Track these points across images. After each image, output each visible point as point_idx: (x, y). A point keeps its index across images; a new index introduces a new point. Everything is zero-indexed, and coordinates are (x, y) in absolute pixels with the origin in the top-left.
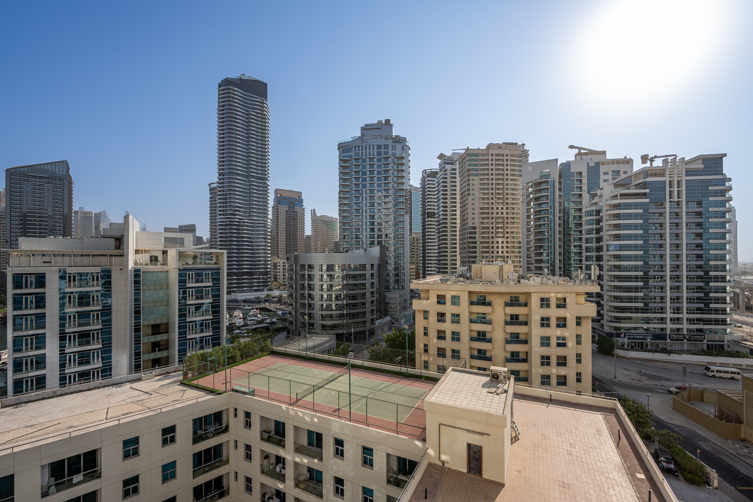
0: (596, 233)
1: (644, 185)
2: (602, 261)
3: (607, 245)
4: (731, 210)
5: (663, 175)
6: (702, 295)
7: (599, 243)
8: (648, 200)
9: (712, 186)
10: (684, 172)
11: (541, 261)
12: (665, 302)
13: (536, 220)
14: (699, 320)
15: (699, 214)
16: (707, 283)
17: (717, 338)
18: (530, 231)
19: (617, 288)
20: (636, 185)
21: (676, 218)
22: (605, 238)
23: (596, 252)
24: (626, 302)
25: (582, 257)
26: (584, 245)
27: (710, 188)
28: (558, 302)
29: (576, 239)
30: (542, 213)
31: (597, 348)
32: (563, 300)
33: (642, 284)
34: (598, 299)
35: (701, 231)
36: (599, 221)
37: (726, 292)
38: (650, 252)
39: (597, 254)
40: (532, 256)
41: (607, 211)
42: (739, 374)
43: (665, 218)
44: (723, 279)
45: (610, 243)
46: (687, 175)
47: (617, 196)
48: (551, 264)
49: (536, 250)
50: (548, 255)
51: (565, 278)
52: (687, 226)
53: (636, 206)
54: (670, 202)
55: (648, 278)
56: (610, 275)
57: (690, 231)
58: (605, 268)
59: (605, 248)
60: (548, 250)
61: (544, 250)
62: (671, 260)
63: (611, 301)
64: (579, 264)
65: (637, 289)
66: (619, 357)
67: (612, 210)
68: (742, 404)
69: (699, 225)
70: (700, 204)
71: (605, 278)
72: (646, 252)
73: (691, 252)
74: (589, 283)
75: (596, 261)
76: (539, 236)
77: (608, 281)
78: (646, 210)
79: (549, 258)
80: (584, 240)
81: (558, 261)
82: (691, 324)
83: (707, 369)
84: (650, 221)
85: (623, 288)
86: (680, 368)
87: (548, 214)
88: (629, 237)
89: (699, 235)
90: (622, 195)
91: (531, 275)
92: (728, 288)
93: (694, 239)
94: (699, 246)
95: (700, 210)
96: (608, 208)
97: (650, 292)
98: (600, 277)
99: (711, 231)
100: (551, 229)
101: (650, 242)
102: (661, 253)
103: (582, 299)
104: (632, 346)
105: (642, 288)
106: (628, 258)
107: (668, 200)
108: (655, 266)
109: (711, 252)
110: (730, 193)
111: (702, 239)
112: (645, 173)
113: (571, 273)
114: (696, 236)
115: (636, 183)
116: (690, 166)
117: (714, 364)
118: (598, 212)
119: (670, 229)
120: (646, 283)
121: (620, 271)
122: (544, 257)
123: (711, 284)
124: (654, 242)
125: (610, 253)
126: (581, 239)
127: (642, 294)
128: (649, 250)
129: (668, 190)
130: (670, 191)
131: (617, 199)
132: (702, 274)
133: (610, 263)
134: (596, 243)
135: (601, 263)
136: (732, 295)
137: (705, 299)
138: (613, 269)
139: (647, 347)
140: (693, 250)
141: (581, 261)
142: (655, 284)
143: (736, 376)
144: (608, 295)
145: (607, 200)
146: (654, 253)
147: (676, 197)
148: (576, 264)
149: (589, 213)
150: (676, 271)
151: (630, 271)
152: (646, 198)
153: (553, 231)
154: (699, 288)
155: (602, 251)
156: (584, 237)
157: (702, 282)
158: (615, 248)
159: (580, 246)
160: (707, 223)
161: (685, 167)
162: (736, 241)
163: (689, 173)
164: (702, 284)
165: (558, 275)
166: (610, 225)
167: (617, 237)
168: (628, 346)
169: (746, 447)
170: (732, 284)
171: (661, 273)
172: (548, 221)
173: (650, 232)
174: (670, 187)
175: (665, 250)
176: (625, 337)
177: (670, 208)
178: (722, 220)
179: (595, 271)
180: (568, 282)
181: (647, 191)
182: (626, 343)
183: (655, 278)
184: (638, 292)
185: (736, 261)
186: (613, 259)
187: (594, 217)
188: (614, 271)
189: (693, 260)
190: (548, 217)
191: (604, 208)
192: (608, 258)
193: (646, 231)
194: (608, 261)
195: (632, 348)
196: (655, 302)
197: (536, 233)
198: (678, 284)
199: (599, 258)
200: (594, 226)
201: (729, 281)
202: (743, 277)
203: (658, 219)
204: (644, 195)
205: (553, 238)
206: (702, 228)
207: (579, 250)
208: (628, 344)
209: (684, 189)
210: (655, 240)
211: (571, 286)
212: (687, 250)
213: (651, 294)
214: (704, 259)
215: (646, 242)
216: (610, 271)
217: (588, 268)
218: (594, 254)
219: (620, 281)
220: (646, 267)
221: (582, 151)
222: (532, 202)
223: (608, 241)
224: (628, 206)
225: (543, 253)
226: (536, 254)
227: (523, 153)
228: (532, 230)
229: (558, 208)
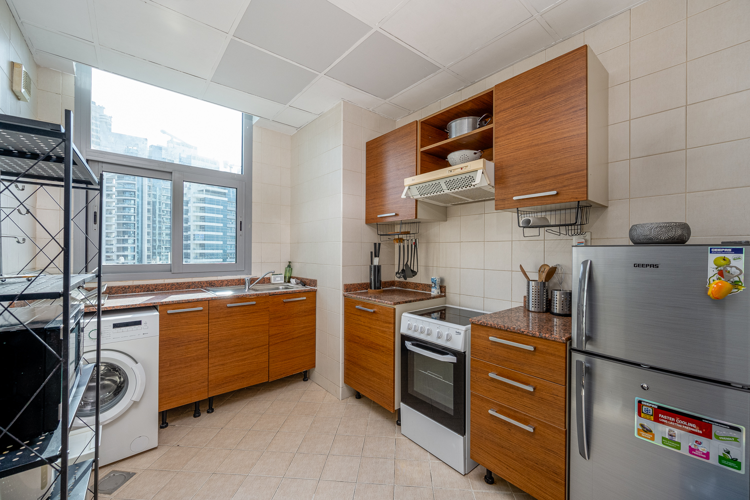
2: (190, 249)
3: (194, 235)
7: (187, 232)
8: (226, 199)
11: (125, 249)
13: (119, 201)
18: (111, 213)
22: (192, 228)
29: (167, 226)
30: (127, 195)
38: (228, 243)
40: (114, 242)
41: (194, 203)
45: (196, 232)
47: (203, 190)
48: (138, 252)
49: (118, 236)
50: (134, 242)
53: (218, 203)
59: (192, 237)
60: (134, 237)
61: (129, 237)
67: (199, 203)
72: (225, 242)
75: (184, 249)
76: (123, 220)
78: (225, 207)
79: (134, 245)
81: (146, 250)
84: (228, 217)
87: (135, 197)
88: (212, 229)
90: (207, 191)
96: (195, 200)
100: (138, 214)
101: (228, 234)
106: (211, 247)
118: (187, 203)
121: (204, 259)
122: (129, 245)
125: (196, 242)
131: (203, 194)
138: (198, 257)
145: (194, 193)
152: (225, 197)
153: (140, 216)
166: (196, 216)
167: (203, 228)
172: (134, 205)
173: (228, 225)
181: (226, 191)
186: (199, 248)
188: (199, 259)
190: (135, 200)
191: (193, 200)
193: (225, 224)
194: (194, 249)
197: (118, 216)
204: (225, 194)
205: (140, 223)
215: (225, 233)
216: (196, 259)
221: (174, 140)
222: (114, 180)
223: (194, 231)
224: (211, 202)
225: (127, 240)
226: (119, 241)
227: (102, 117)
228: (114, 212)
229: (147, 192)
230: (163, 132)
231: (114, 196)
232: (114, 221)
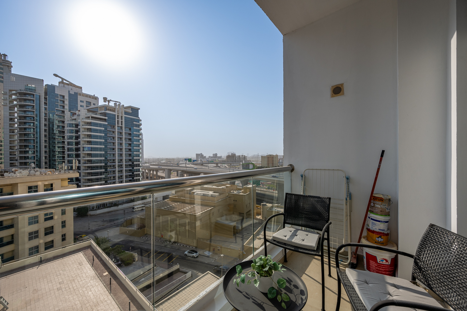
0: (75, 139)
1: (105, 114)
2: (80, 157)
3: (83, 147)
4: (141, 134)
5: (114, 111)
6: (131, 173)
7: (78, 145)
8: (107, 123)
9: (135, 122)
10: (124, 112)
11: (26, 158)
12: (116, 179)
13: (20, 123)
15: (130, 134)
16: (133, 168)
18: (13, 132)
19: (90, 174)
20: (100, 113)
21: (120, 135)
22: (81, 143)
23: (75, 151)
24: (95, 182)
25: (65, 155)
26: (66, 147)
27: (134, 123)
28: (45, 188)
29: (59, 142)
30: (27, 119)
31: (77, 214)
32: (50, 186)
33: (104, 170)
34: (77, 182)
35: (131, 143)
36: (77, 132)
37: (140, 171)
38: (108, 152)
39: (76, 153)
40: (17, 153)
41: (83, 125)
42: (144, 206)
43: (115, 135)
44: (139, 165)
45: (85, 146)
46: (125, 114)
47: (89, 117)
48: (37, 160)
49: (20, 149)
50: (34, 153)
51: (52, 170)
52: (125, 139)
53: (101, 125)
54: (118, 126)
55: (107, 167)
56: (85, 166)
57: (126, 142)
58: (82, 162)
59: (81, 149)
60: (34, 149)
61: (29, 149)
62: (118, 157)
63: (85, 183)
64: (62, 160)
65: (101, 174)
66: (91, 216)
67: (86, 125)
68: (145, 219)
69: (130, 139)
70: (130, 129)
71: (82, 168)
72: (106, 152)
73: (127, 153)
74: (71, 171)
75: (76, 157)
76: (24, 137)
77: (84, 170)
78: (106, 129)
79: (34, 155)
80: (66, 143)
81: (44, 158)
83: (133, 208)
84: (108, 135)
85: (93, 174)
86: (122, 212)
87: (34, 121)
88: (96, 143)
89: (130, 145)
90: (92, 117)
91: (16, 169)
92: (140, 169)
93: (128, 146)
94: (130, 150)
95: (130, 132)
96: (83, 124)
97: (108, 174)
98: (79, 168)
99: (135, 143)
100: (37, 133)
101: (108, 147)
102: (114, 153)
103: (66, 183)
104: (99, 207)
105: (104, 173)
106: (96, 155)
107: (117, 125)
108: (110, 160)
109: (135, 153)
110: (141, 126)
111: (131, 147)
112: (106, 108)
113: (55, 166)
114: (129, 145)
115: (101, 112)
116: (126, 110)
117: (136, 205)
118: (77, 125)
119: (118, 140)
120: (106, 169)
121: (91, 163)
122: (30, 154)
123: (135, 168)
124: (110, 147)
125: (85, 152)
126: (63, 142)
127: (103, 176)
128: (107, 151)
129: (117, 120)
130: (118, 121)
131: (89, 119)
132: (131, 163)
133: (85, 159)
134: (75, 145)
135: (79, 159)
136: (142, 172)
137: (133, 176)
138: (87, 162)
139: (107, 205)
140: (128, 152)
141: (64, 157)
142: (111, 170)
143: (144, 208)
144: (84, 179)
145: (83, 119)
146: (110, 153)
147: (120, 124)
148: (60, 160)
149: (71, 125)
150: (120, 162)
151: (97, 163)
152: (106, 122)
153: (38, 134)
154: (130, 170)
155: (80, 151)
156: (66, 141)
157: (131, 167)
158: (88, 149)
159: (63, 147)
160: (133, 139)
161: (124, 110)
162: (143, 148)
163: (126, 113)
164: (131, 168)
165: (44, 168)
166: (85, 135)
167: (90, 143)
168: (96, 208)
169: (147, 237)
170: (142, 167)
171: (114, 164)
172: (34, 126)
173: (108, 141)
174: (118, 119)
175: (115, 151)
177: (118, 129)
178: (138, 138)
179: (75, 164)
180: (54, 172)
181: (107, 118)
182: (95, 206)
183: (110, 167)
184: (102, 175)
185: (143, 158)
186: (87, 156)
187: (74, 129)
188: (88, 163)
189: (128, 157)
190: (34, 123)
191: (81, 124)
192: (84, 155)
193: (106, 140)
194: (84, 157)
196: (111, 180)
197: (20, 134)
198: (121, 169)
199: (78, 156)
200: (74, 134)
201: (141, 166)
202: (145, 165)
203: (112, 134)
204: (105, 120)
205: (38, 140)
206: (131, 141)
207: (62, 150)
208: (97, 206)
209: (124, 121)
210: (110, 145)
211: (57, 174)
212: (125, 152)
213: (108, 176)
214: (132, 156)
215: (106, 146)
216: (85, 163)
217: (70, 162)
218: (74, 153)
219: (91, 170)
220: (106, 161)
221: (64, 81)
222: (16, 108)
223: (83, 144)
224: (96, 125)
225: (28, 151)
226: (21, 152)
227: (4, 62)
228: (16, 131)
229: (44, 117)
230: (56, 75)
231: (16, 120)
232: (16, 138)
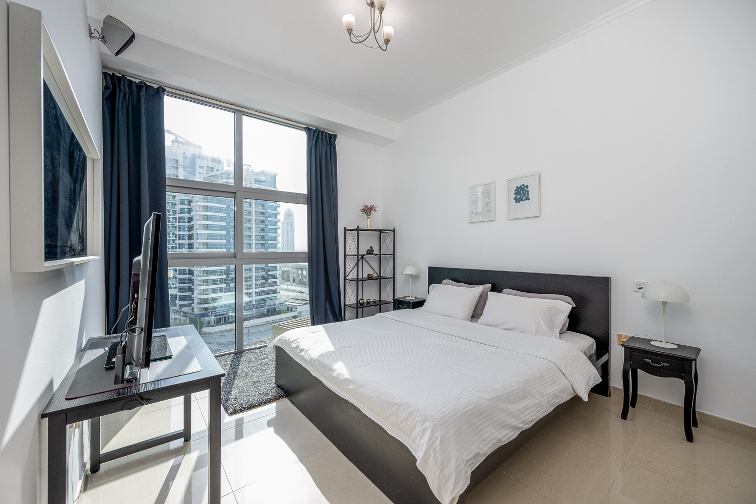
0: (187, 222)
3: (197, 234)
6: (264, 273)
10: (254, 180)
14: (263, 292)
15: (263, 214)
17: (272, 303)
19: (206, 273)
21: (248, 215)
22: (196, 227)
23: (188, 239)
24: (212, 285)
35: (264, 227)
36: (190, 211)
37: (276, 270)
39: (189, 242)
41: (197, 202)
52: (255, 222)
54: (245, 201)
57: (258, 226)
59: (195, 236)
67: (201, 202)
69: (263, 222)
70: (263, 206)
73: (258, 242)
78: (229, 206)
80: (177, 228)
82: (258, 296)
89: (263, 229)
92: (278, 267)
93: (260, 232)
94: (263, 237)
95: (263, 211)
96: (198, 199)
99: (270, 227)
101: (230, 233)
104: (217, 322)
105: (225, 271)
106: (215, 246)
109: (269, 242)
111: (264, 232)
112: (228, 174)
114: (261, 230)
116: (257, 177)
118: (189, 202)
119: (245, 223)
126: (175, 227)
128: (230, 239)
133: (199, 250)
134: (188, 231)
136: (280, 272)
137: (266, 277)
139: (229, 320)
140: (259, 240)
144: (197, 280)
149: (183, 202)
154: (262, 268)
155: (193, 239)
156: (178, 224)
158: (204, 236)
160: (267, 221)
161: (255, 177)
167: (206, 227)
168: (214, 323)
176: (211, 316)
178: (275, 220)
182: (213, 320)
184: (222, 275)
186: (202, 247)
187: (186, 207)
191: (195, 199)
192: (198, 246)
193: (229, 223)
194: (198, 248)
195: (217, 323)
199: (190, 246)
200: (186, 215)
206: (264, 225)
208: (215, 320)
212: (255, 240)
214: (265, 247)
215: (228, 232)
218: (186, 242)
223: (198, 230)
